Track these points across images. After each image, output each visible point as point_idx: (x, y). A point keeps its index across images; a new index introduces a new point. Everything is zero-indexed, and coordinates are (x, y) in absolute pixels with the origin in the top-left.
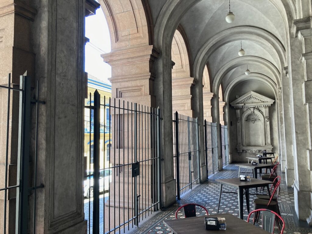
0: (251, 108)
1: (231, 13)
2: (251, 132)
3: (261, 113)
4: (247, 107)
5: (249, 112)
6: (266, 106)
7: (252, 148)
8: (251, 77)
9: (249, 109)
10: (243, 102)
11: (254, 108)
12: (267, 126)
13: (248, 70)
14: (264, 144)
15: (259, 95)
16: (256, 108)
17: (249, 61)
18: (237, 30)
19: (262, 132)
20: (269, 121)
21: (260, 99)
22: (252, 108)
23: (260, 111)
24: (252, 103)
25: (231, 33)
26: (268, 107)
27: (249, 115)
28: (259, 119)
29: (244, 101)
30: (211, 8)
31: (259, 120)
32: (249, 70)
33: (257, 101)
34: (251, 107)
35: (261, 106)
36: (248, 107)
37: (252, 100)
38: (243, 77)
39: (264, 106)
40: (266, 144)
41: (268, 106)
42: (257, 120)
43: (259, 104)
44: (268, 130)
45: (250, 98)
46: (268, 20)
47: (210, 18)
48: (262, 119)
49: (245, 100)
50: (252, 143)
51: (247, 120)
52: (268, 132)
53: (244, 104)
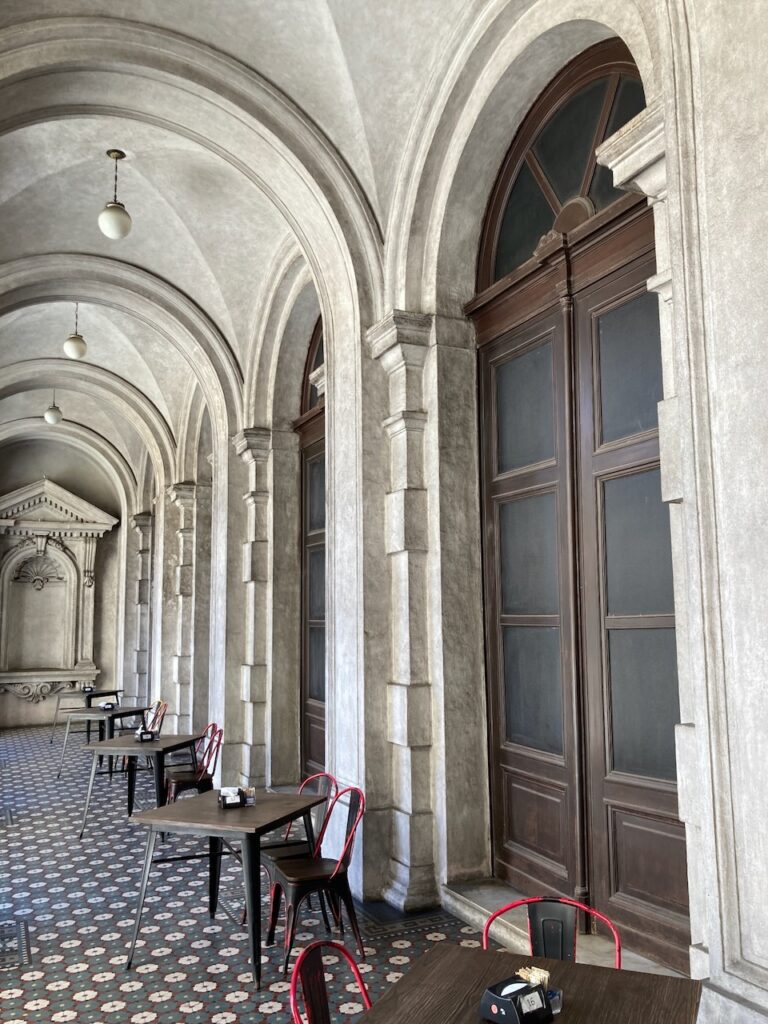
0: (37, 536)
1: (118, 207)
2: (26, 620)
3: (70, 558)
4: (24, 534)
5: (29, 551)
6: (90, 535)
7: (31, 676)
8: (53, 434)
9: (30, 539)
10: (10, 514)
11: (48, 538)
12: (86, 603)
13: (55, 409)
14: (71, 661)
15: (69, 495)
16: (54, 540)
17: (81, 379)
18: (101, 266)
19: (66, 620)
20: (93, 586)
21: (70, 511)
22: (42, 536)
23: (65, 549)
24: (43, 520)
25: (80, 272)
26: (95, 540)
27: (26, 563)
28: (61, 576)
29: (15, 511)
30: (36, 157)
31: (61, 579)
32: (61, 409)
33: (61, 516)
34: (39, 533)
35: (71, 535)
36: (27, 533)
37: (46, 510)
38: (26, 426)
39: (81, 534)
40: (76, 662)
41: (95, 535)
42: (50, 580)
43: (68, 526)
44: (88, 614)
45: (37, 501)
46: (210, 273)
47: (19, 191)
48: (70, 578)
49: (21, 509)
50: (29, 660)
51: (18, 578)
52: (87, 622)
53: (16, 523)
